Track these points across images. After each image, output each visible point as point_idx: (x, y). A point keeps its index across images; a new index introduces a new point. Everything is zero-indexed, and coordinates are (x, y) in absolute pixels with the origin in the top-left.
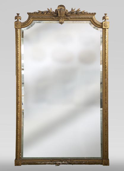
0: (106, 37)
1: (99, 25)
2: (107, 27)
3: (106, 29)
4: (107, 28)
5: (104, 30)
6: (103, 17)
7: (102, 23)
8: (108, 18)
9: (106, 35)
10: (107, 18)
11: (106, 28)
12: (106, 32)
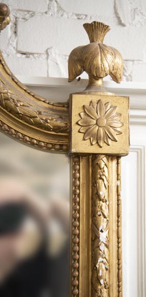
0: (103, 237)
1: (40, 127)
2: (112, 148)
3: (103, 161)
4: (111, 157)
5: (82, 174)
6: (74, 53)
7: (68, 105)
8: (118, 61)
9: (103, 224)
10: (106, 62)
11: (106, 149)
12: (103, 192)
